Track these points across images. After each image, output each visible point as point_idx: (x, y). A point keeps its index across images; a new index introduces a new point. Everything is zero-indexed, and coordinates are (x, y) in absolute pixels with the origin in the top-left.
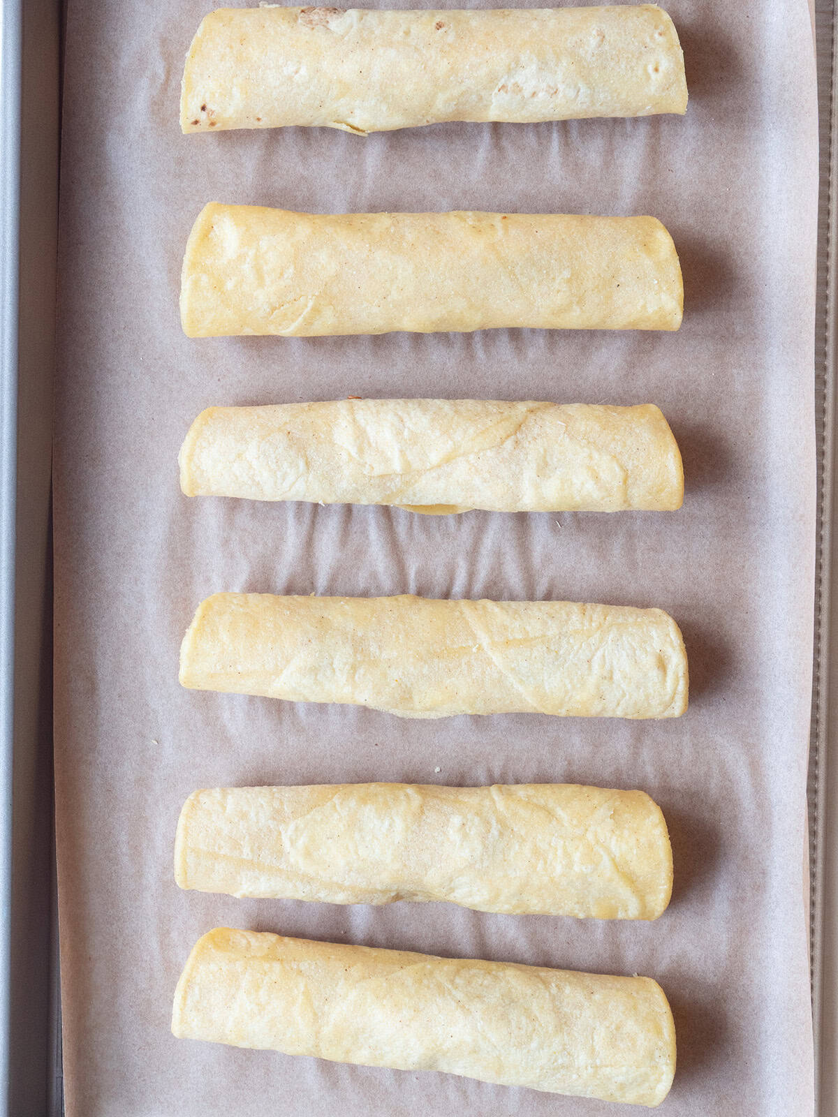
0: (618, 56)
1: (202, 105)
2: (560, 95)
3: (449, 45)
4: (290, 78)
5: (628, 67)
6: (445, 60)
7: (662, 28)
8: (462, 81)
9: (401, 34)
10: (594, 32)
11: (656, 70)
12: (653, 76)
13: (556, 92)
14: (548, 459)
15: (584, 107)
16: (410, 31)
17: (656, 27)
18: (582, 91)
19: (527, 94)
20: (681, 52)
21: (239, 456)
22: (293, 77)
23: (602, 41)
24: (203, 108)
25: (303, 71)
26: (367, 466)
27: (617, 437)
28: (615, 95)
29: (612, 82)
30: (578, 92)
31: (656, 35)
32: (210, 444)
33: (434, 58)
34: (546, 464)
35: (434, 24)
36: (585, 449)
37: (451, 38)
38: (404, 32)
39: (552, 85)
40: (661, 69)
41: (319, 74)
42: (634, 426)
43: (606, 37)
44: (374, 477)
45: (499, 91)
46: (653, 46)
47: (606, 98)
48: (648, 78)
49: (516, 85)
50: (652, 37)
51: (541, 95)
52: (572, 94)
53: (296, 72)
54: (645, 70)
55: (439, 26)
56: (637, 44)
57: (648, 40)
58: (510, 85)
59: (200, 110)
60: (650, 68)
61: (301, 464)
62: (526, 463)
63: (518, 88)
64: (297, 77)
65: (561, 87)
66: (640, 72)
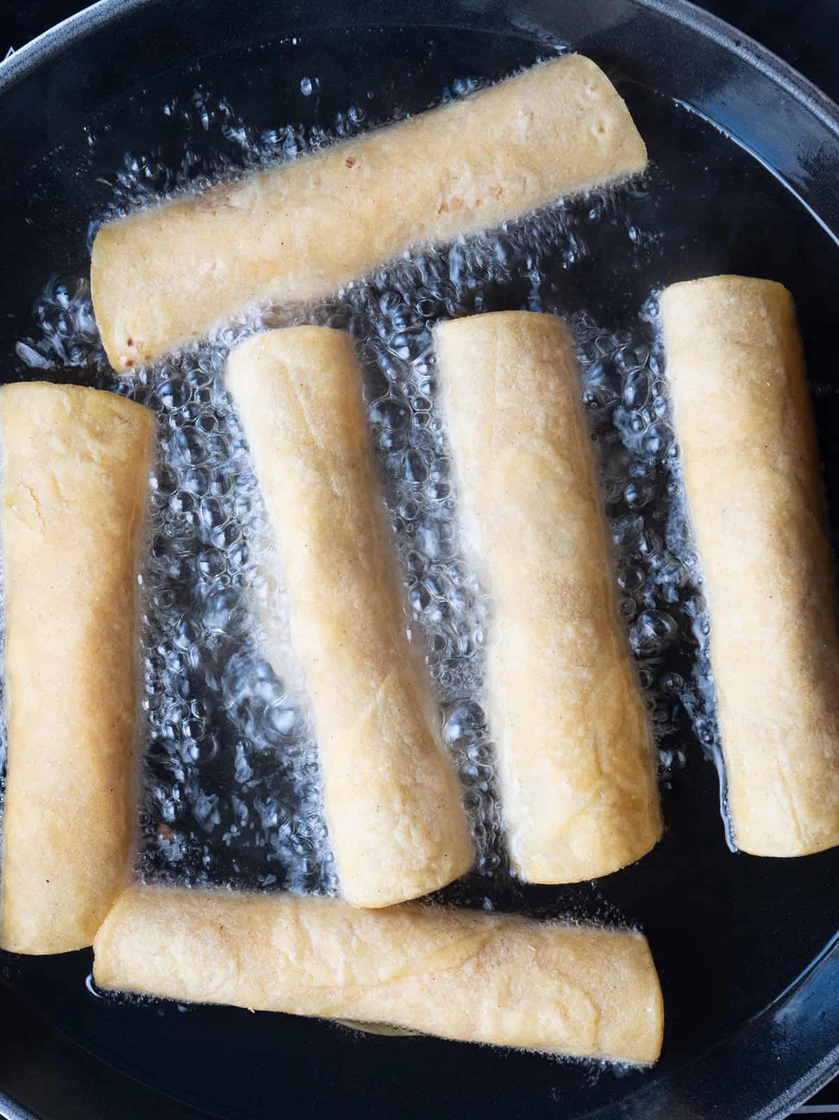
0: (555, 130)
1: (127, 339)
2: (507, 193)
3: (368, 181)
4: (209, 277)
5: (570, 138)
6: (369, 199)
7: (591, 80)
8: (396, 216)
9: (312, 186)
10: (520, 113)
11: (601, 130)
12: (601, 137)
13: (501, 192)
14: (512, 988)
15: (537, 195)
16: (320, 180)
17: (585, 83)
18: (528, 180)
19: (470, 204)
20: (622, 101)
21: (163, 949)
22: (212, 274)
23: (532, 119)
24: (130, 343)
25: (220, 265)
26: (306, 975)
27: (593, 971)
28: (566, 171)
29: (557, 159)
30: (525, 183)
31: (589, 92)
32: (131, 932)
33: (355, 200)
34: (509, 993)
35: (344, 163)
36: (556, 982)
37: (367, 173)
38: (315, 183)
39: (494, 186)
40: (606, 128)
41: (238, 262)
42: (613, 959)
43: (535, 112)
44: (312, 988)
45: (440, 212)
46: (590, 106)
47: (557, 177)
48: (595, 141)
49: (455, 199)
50: (584, 96)
51: (485, 201)
52: (518, 187)
53: (214, 268)
54: (590, 134)
55: (350, 163)
56: (571, 110)
57: (581, 100)
58: (448, 202)
59: (127, 346)
60: (595, 131)
61: (232, 965)
62: (486, 991)
63: (458, 203)
64: (215, 273)
65: (505, 185)
66: (585, 139)
